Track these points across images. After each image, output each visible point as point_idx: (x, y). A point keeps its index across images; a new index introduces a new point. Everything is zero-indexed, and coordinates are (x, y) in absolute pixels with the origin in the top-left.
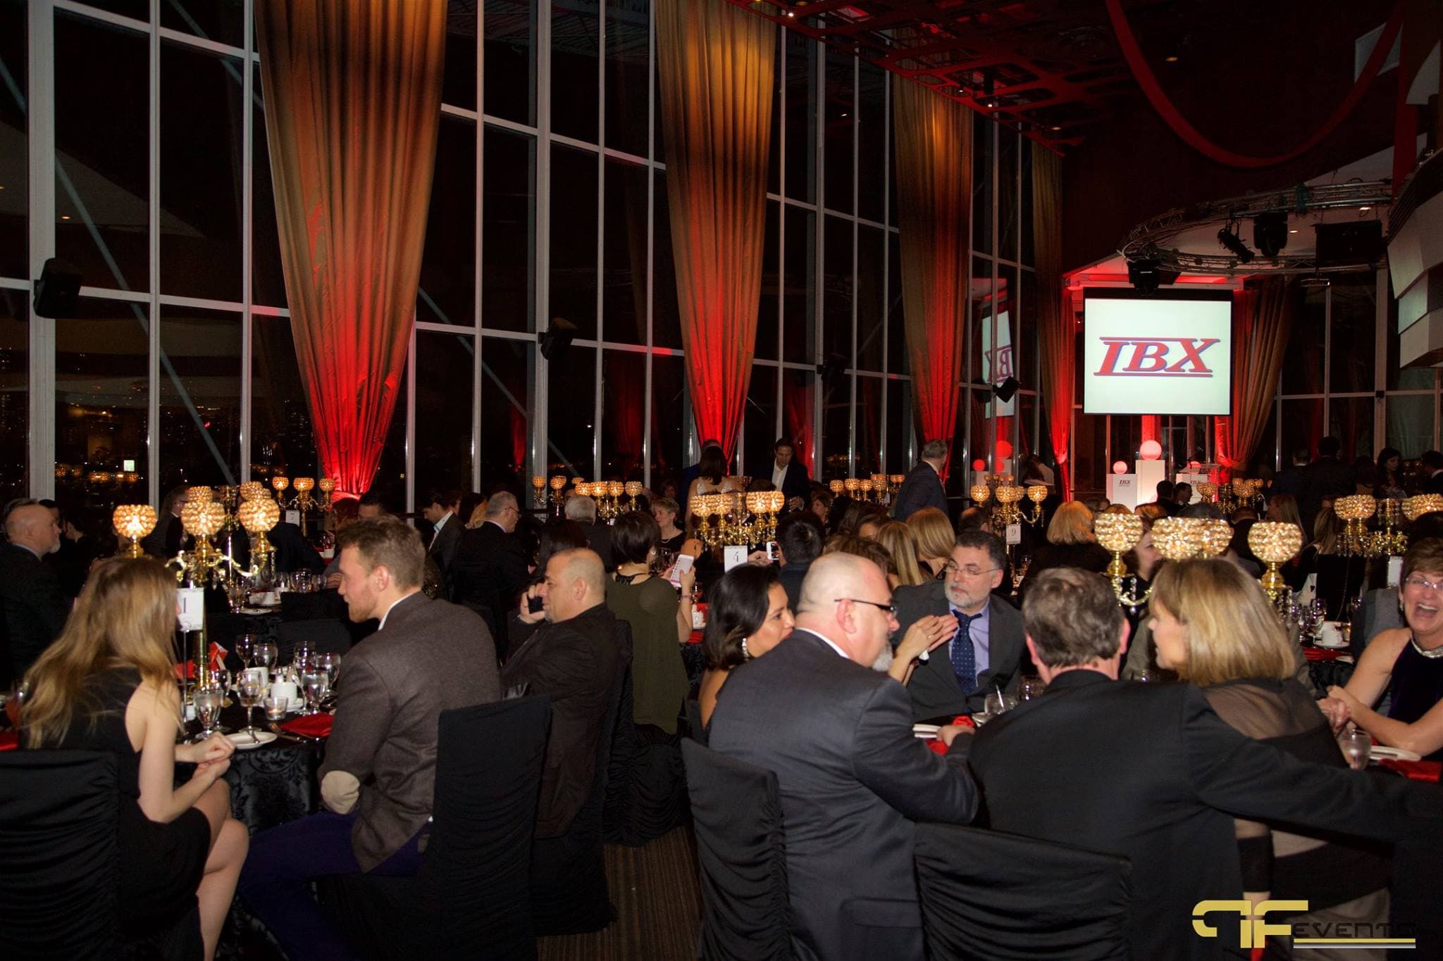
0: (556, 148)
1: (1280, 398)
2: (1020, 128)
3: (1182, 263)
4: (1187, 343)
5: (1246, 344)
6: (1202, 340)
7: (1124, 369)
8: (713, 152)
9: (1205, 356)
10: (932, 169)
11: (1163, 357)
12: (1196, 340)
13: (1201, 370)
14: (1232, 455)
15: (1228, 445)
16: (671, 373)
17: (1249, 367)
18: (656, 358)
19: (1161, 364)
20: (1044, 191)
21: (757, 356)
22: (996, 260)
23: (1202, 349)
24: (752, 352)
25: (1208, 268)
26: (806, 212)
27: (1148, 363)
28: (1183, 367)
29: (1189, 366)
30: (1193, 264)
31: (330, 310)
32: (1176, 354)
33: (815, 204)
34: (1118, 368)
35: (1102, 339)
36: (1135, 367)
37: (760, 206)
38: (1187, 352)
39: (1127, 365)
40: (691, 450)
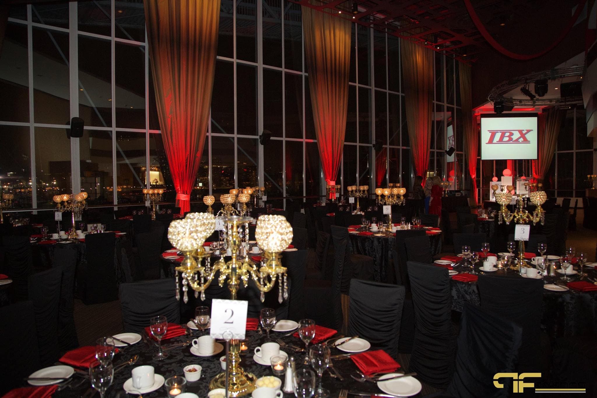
0: (265, 70)
1: (557, 152)
2: (454, 56)
3: (514, 103)
4: (520, 132)
5: (543, 132)
6: (526, 130)
7: (497, 141)
8: (326, 68)
9: (528, 136)
10: (417, 72)
11: (512, 137)
12: (524, 130)
13: (526, 141)
14: (538, 174)
15: (537, 170)
16: (313, 149)
17: (545, 140)
18: (307, 143)
19: (511, 139)
20: (464, 78)
21: (346, 141)
22: (446, 105)
23: (526, 133)
24: (344, 140)
25: (524, 104)
26: (367, 89)
27: (505, 139)
28: (519, 140)
29: (521, 140)
30: (519, 103)
31: (175, 130)
32: (516, 135)
33: (371, 86)
34: (495, 141)
35: (488, 131)
36: (501, 140)
37: (346, 88)
38: (521, 135)
39: (498, 140)
40: (322, 176)
